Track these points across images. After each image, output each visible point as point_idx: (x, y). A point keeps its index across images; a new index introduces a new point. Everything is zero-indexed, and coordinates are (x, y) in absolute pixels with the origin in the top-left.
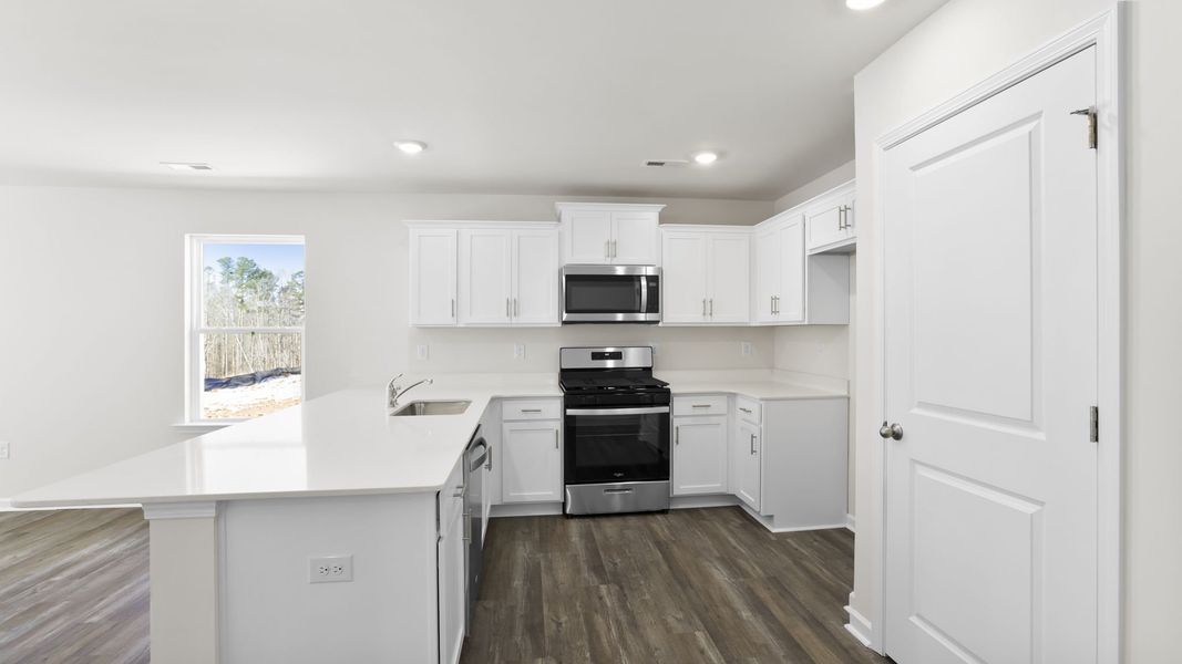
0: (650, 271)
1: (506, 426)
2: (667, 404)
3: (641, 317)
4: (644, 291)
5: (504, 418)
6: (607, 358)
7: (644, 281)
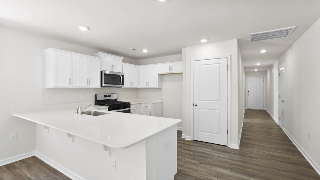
0: (122, 74)
3: (121, 86)
6: (108, 96)
7: (121, 77)
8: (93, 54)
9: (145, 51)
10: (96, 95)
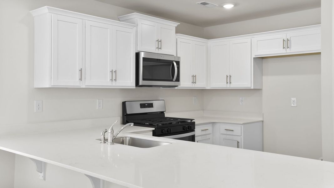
6: (147, 107)
7: (175, 64)
8: (118, 18)
9: (229, 7)
10: (124, 104)
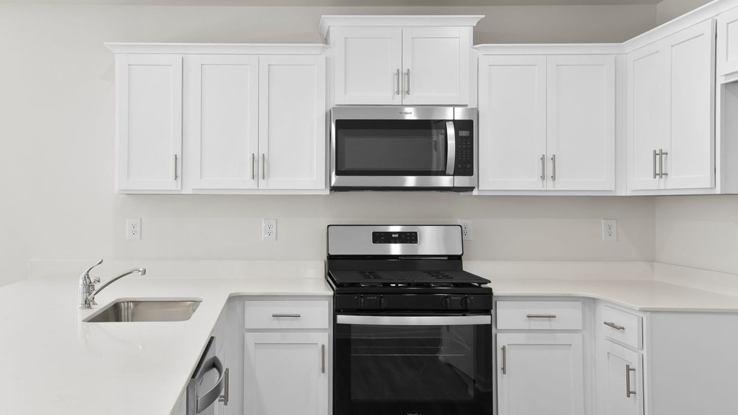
0: (459, 115)
1: (250, 338)
2: (487, 311)
3: (445, 181)
4: (452, 143)
5: (248, 326)
6: (395, 241)
7: (451, 128)
